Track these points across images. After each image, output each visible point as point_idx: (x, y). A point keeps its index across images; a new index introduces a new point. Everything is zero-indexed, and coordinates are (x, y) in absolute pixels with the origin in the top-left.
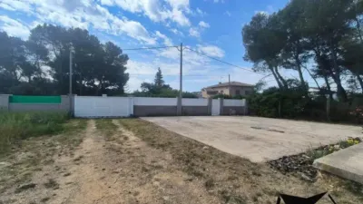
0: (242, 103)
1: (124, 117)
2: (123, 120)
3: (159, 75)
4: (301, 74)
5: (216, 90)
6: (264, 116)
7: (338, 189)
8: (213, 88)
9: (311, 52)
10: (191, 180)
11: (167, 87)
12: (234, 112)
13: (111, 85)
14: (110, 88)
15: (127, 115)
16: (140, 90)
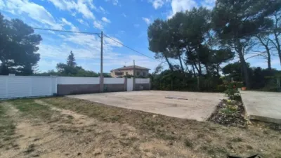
0: (148, 81)
1: (47, 97)
2: (49, 100)
3: (71, 57)
4: (181, 62)
5: (122, 71)
6: (163, 90)
7: (266, 129)
8: (119, 70)
9: (184, 49)
10: (171, 144)
11: (80, 68)
12: (142, 87)
13: (15, 65)
14: (14, 67)
15: (50, 94)
16: (56, 70)
